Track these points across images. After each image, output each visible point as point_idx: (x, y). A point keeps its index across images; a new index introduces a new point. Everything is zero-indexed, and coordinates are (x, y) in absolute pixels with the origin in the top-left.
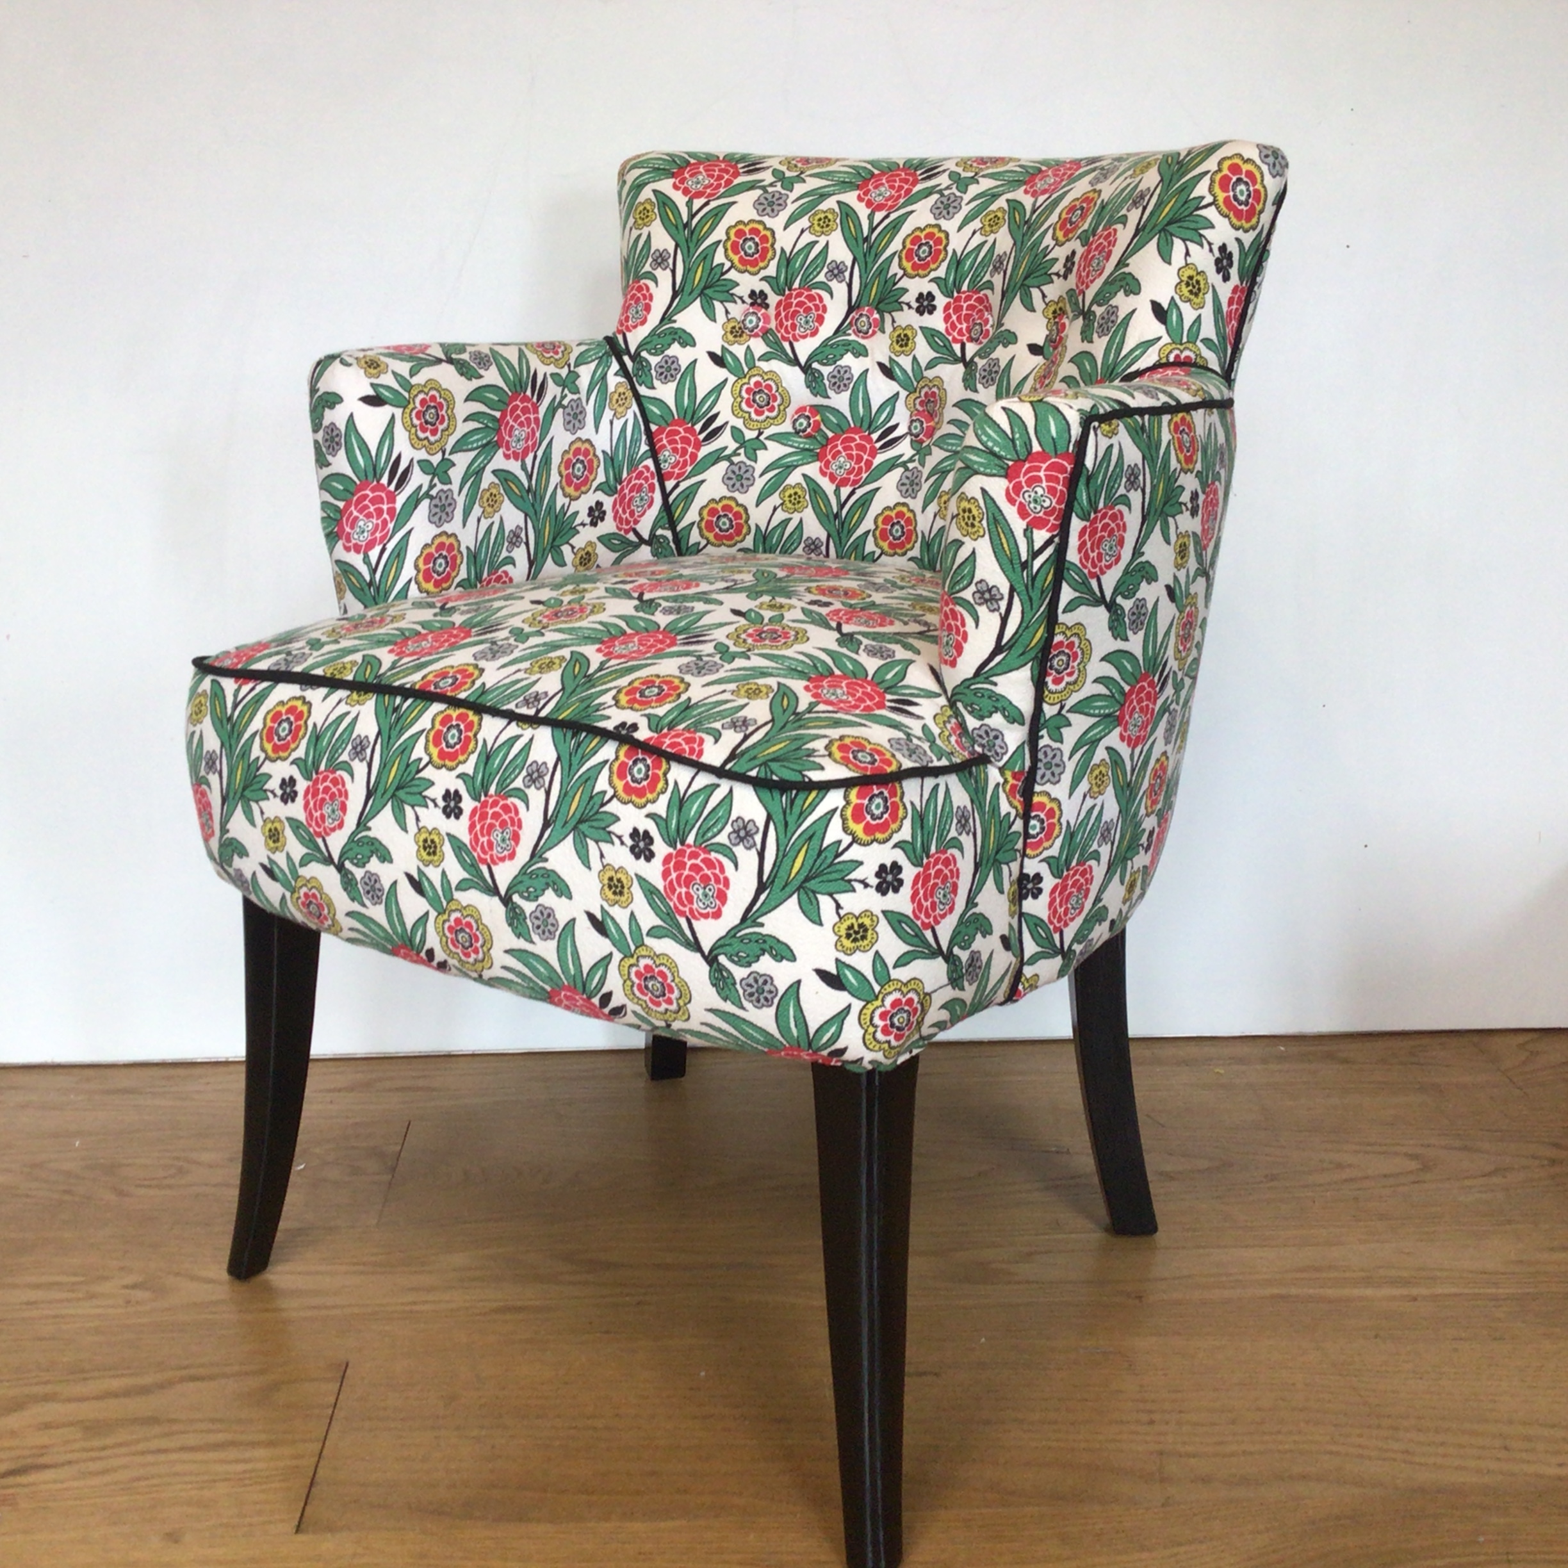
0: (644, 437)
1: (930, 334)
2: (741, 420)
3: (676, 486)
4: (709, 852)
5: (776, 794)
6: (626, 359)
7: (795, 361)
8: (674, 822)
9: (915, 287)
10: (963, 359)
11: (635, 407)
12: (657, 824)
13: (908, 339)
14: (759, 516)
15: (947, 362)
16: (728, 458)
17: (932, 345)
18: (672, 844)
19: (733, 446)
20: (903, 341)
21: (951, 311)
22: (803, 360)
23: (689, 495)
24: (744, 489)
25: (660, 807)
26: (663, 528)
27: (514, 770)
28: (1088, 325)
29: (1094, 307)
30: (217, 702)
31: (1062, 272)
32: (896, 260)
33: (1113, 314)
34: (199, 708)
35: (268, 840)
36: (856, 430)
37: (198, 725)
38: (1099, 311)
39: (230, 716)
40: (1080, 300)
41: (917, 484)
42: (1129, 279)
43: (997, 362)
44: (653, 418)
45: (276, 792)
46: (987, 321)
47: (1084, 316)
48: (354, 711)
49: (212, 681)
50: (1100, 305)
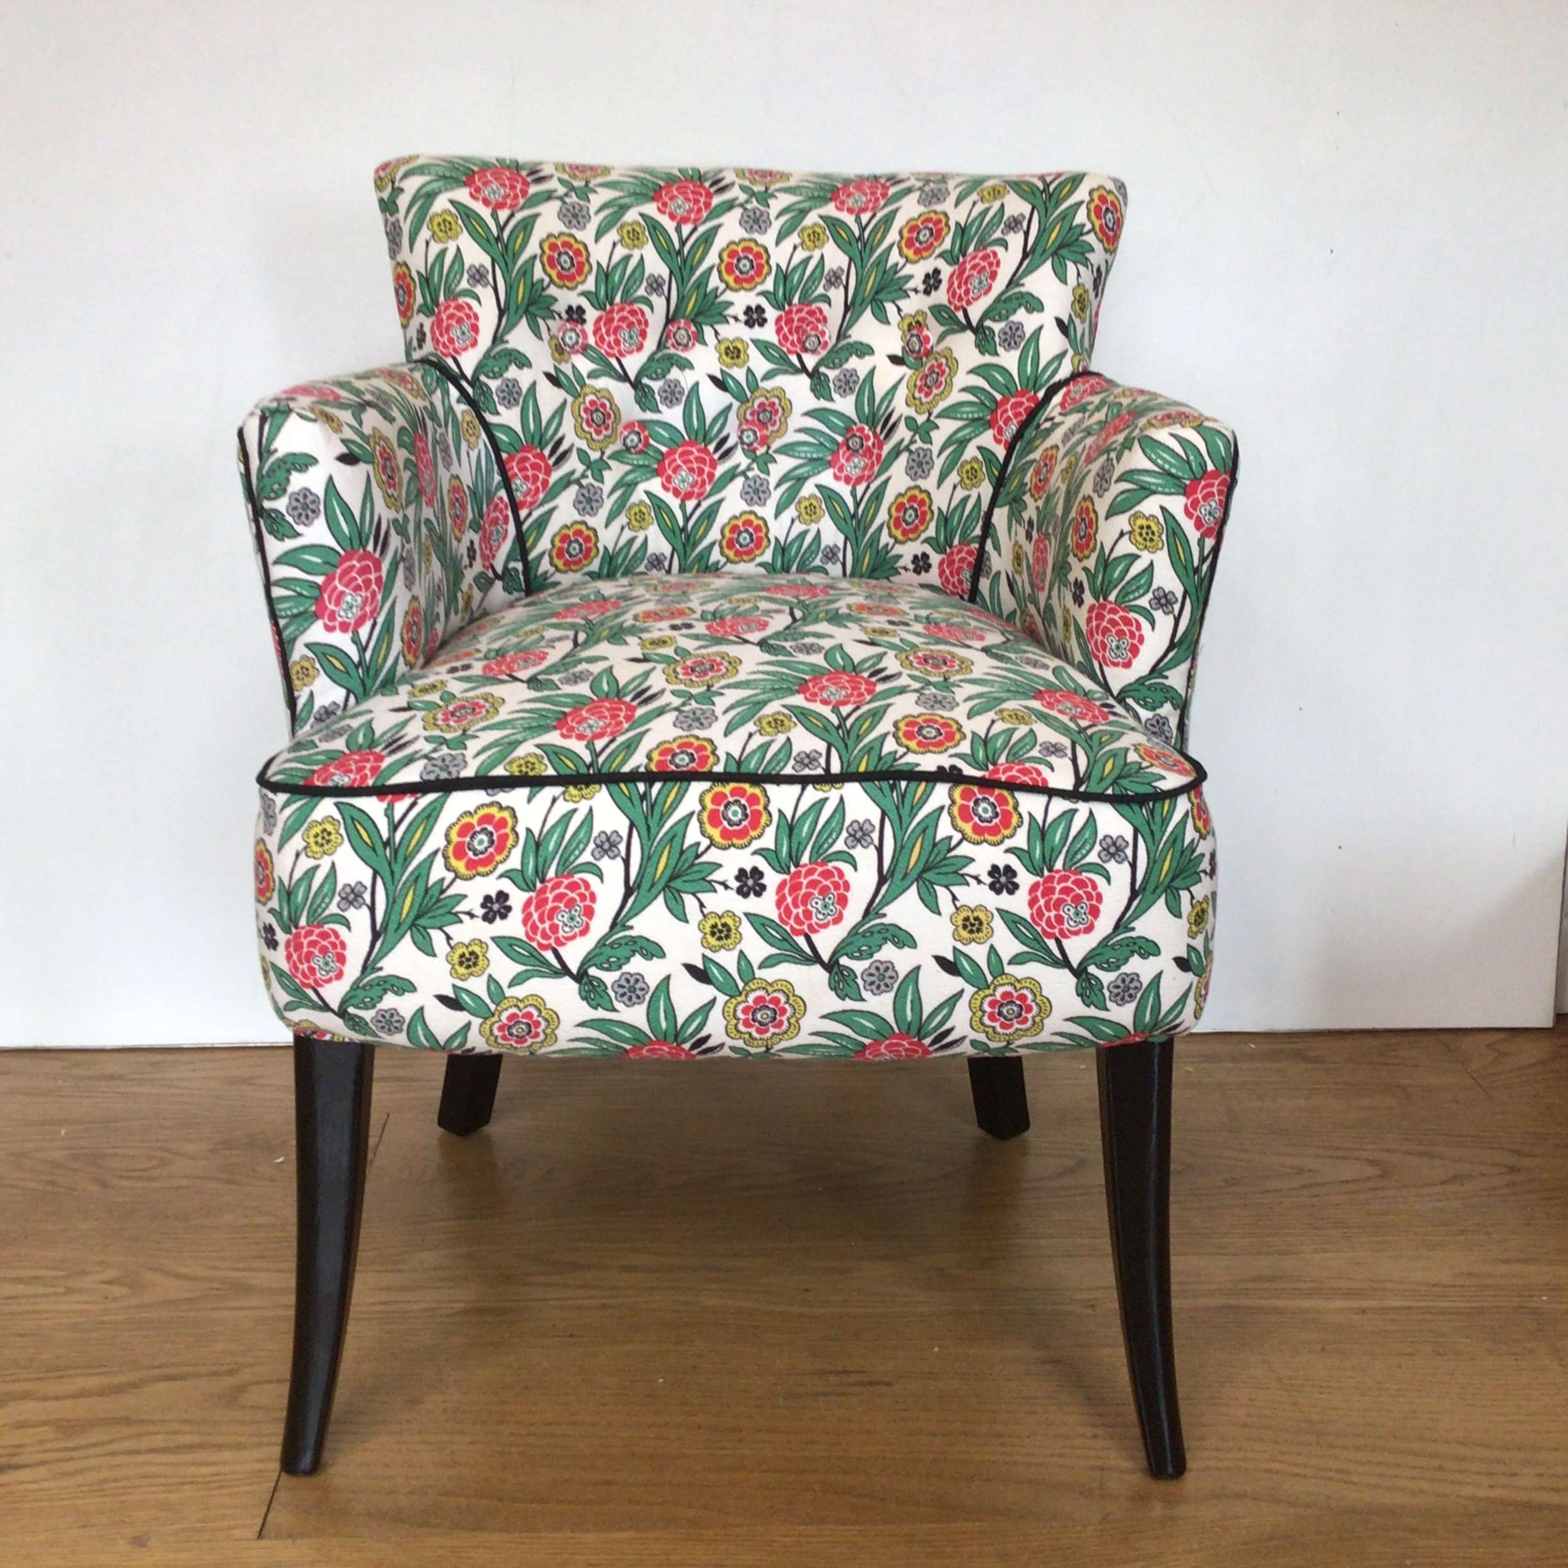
0: (496, 467)
1: (764, 347)
2: (585, 442)
3: (530, 514)
4: (1080, 873)
5: (1136, 808)
6: (464, 384)
7: (625, 378)
8: (1038, 852)
9: (741, 300)
10: (804, 369)
11: (484, 436)
12: (1019, 857)
13: (739, 352)
14: (608, 538)
15: (786, 372)
16: (578, 482)
17: (768, 357)
18: (1038, 872)
19: (580, 468)
20: (733, 352)
21: (783, 323)
22: (632, 377)
23: (542, 524)
24: (593, 512)
25: (1020, 840)
26: (516, 560)
27: (830, 835)
28: (984, 340)
29: (988, 323)
30: (359, 827)
31: (921, 287)
32: (715, 273)
33: (1017, 329)
34: (323, 838)
35: (457, 967)
36: (692, 443)
37: (326, 857)
38: (997, 327)
39: (389, 839)
40: (960, 315)
41: (764, 492)
42: (1028, 298)
43: (854, 372)
44: (502, 446)
45: (474, 912)
46: (823, 333)
47: (975, 331)
48: (583, 807)
49: (336, 804)
50: (995, 321)
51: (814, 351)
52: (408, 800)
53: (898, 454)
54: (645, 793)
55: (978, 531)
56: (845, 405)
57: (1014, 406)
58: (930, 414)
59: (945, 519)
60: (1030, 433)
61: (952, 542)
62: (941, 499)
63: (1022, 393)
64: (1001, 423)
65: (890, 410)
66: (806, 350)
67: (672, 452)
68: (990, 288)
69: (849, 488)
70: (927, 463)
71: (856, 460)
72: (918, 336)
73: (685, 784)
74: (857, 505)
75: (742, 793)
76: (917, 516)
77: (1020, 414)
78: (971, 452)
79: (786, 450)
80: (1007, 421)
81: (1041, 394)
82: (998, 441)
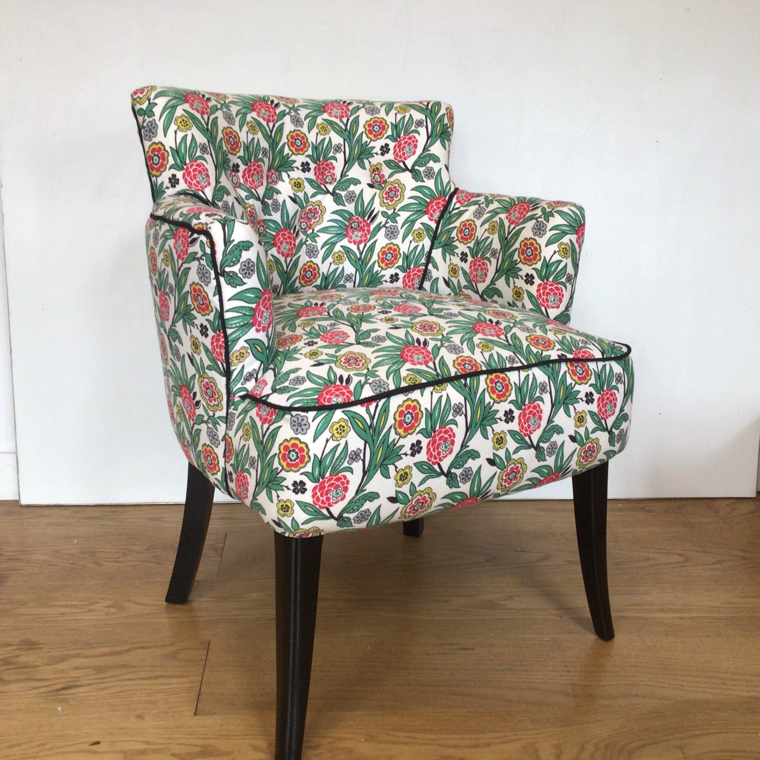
1: (310, 182)
4: (611, 390)
7: (259, 198)
8: (599, 384)
10: (328, 192)
12: (593, 388)
13: (300, 184)
15: (320, 193)
18: (599, 393)
21: (317, 170)
22: (261, 198)
25: (593, 380)
27: (534, 390)
28: (416, 175)
30: (357, 421)
31: (379, 152)
33: (431, 170)
34: (341, 430)
35: (399, 481)
36: (285, 230)
37: (343, 439)
38: (422, 169)
39: (371, 424)
41: (316, 251)
42: (433, 156)
43: (353, 192)
45: (407, 453)
46: (334, 174)
47: (411, 171)
48: (444, 393)
49: (343, 412)
50: (420, 167)
51: (330, 183)
52: (374, 404)
53: (380, 229)
54: (465, 383)
55: (423, 261)
56: (350, 207)
57: (437, 204)
58: (395, 210)
59: (407, 257)
60: (446, 215)
61: (410, 266)
62: (404, 248)
63: (439, 198)
64: (431, 212)
65: (372, 209)
66: (327, 183)
67: (278, 234)
68: (415, 152)
69: (356, 246)
70: (396, 232)
71: (356, 233)
72: (379, 175)
73: (478, 377)
74: (361, 254)
75: (499, 377)
76: (393, 257)
77: (440, 207)
78: (417, 225)
79: (324, 230)
80: (434, 211)
81: (447, 198)
82: (431, 220)
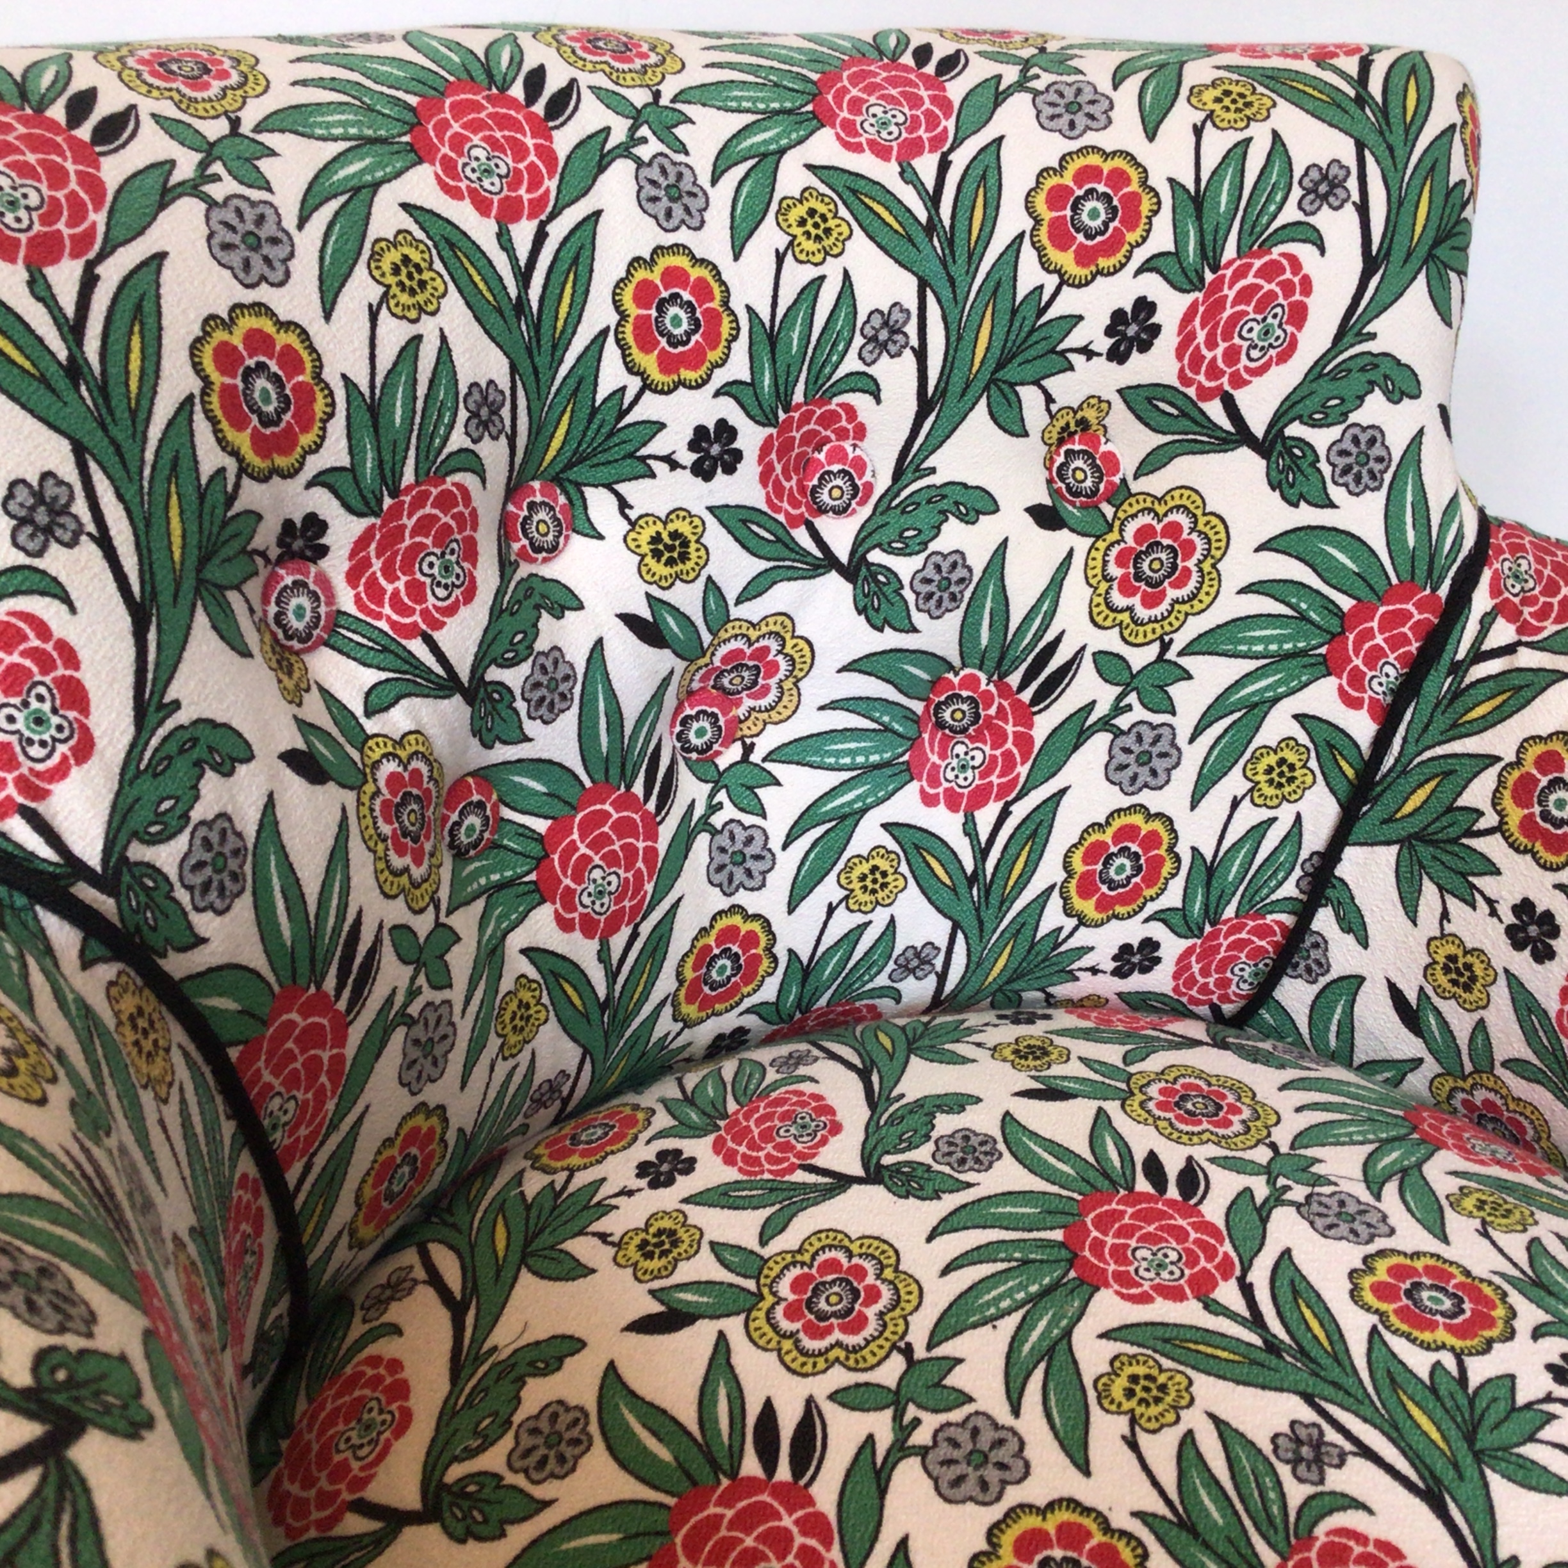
0: (220, 1100)
1: (740, 522)
2: (400, 901)
3: (307, 1171)
6: (85, 892)
7: (449, 682)
9: (680, 414)
10: (829, 562)
11: (176, 1029)
13: (685, 544)
15: (789, 574)
16: (401, 1016)
17: (749, 545)
19: (404, 978)
20: (671, 548)
21: (773, 456)
22: (465, 674)
23: (335, 1173)
24: (438, 1068)
28: (1291, 469)
29: (1295, 430)
31: (1103, 344)
32: (611, 350)
33: (1372, 441)
36: (600, 792)
38: (1322, 439)
40: (1215, 410)
41: (758, 858)
42: (1386, 366)
43: (958, 558)
44: (226, 1032)
46: (860, 465)
47: (1262, 448)
50: (1315, 424)
51: (842, 512)
53: (1082, 736)
55: (1290, 891)
56: (939, 633)
57: (1388, 622)
58: (1165, 647)
59: (1208, 872)
60: (1438, 684)
61: (1219, 911)
62: (1199, 831)
63: (1404, 591)
64: (1357, 661)
65: (1049, 636)
66: (821, 510)
67: (561, 827)
68: (1293, 345)
69: (960, 817)
70: (1163, 755)
72: (1088, 455)
74: (983, 854)
76: (1138, 869)
77: (1404, 640)
78: (1278, 726)
79: (800, 751)
80: (1374, 657)
81: (1444, 591)
82: (1352, 703)
